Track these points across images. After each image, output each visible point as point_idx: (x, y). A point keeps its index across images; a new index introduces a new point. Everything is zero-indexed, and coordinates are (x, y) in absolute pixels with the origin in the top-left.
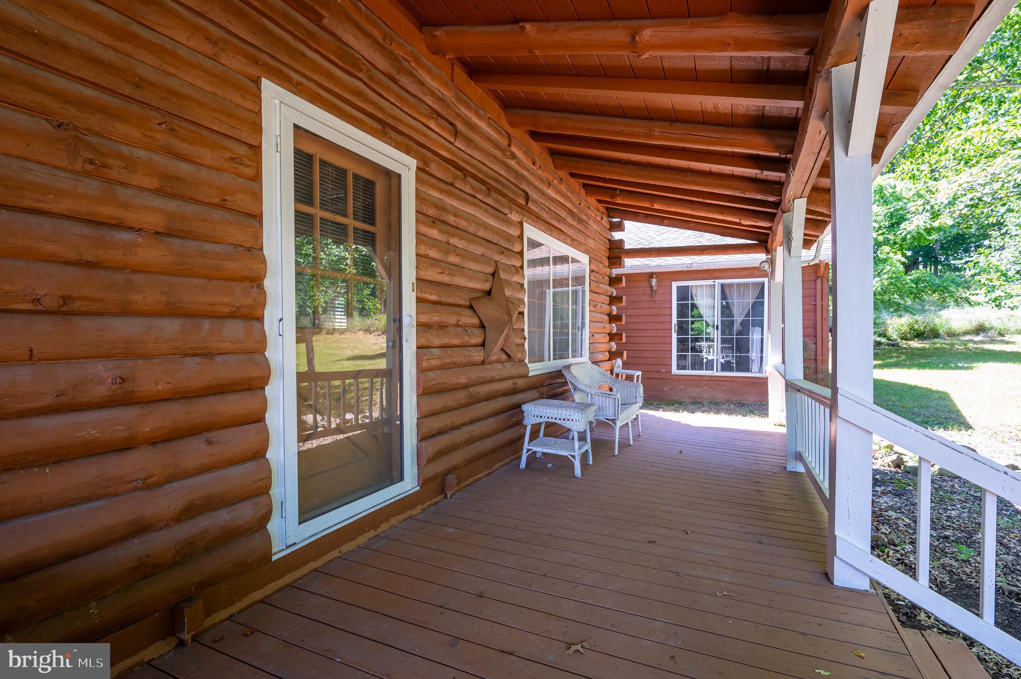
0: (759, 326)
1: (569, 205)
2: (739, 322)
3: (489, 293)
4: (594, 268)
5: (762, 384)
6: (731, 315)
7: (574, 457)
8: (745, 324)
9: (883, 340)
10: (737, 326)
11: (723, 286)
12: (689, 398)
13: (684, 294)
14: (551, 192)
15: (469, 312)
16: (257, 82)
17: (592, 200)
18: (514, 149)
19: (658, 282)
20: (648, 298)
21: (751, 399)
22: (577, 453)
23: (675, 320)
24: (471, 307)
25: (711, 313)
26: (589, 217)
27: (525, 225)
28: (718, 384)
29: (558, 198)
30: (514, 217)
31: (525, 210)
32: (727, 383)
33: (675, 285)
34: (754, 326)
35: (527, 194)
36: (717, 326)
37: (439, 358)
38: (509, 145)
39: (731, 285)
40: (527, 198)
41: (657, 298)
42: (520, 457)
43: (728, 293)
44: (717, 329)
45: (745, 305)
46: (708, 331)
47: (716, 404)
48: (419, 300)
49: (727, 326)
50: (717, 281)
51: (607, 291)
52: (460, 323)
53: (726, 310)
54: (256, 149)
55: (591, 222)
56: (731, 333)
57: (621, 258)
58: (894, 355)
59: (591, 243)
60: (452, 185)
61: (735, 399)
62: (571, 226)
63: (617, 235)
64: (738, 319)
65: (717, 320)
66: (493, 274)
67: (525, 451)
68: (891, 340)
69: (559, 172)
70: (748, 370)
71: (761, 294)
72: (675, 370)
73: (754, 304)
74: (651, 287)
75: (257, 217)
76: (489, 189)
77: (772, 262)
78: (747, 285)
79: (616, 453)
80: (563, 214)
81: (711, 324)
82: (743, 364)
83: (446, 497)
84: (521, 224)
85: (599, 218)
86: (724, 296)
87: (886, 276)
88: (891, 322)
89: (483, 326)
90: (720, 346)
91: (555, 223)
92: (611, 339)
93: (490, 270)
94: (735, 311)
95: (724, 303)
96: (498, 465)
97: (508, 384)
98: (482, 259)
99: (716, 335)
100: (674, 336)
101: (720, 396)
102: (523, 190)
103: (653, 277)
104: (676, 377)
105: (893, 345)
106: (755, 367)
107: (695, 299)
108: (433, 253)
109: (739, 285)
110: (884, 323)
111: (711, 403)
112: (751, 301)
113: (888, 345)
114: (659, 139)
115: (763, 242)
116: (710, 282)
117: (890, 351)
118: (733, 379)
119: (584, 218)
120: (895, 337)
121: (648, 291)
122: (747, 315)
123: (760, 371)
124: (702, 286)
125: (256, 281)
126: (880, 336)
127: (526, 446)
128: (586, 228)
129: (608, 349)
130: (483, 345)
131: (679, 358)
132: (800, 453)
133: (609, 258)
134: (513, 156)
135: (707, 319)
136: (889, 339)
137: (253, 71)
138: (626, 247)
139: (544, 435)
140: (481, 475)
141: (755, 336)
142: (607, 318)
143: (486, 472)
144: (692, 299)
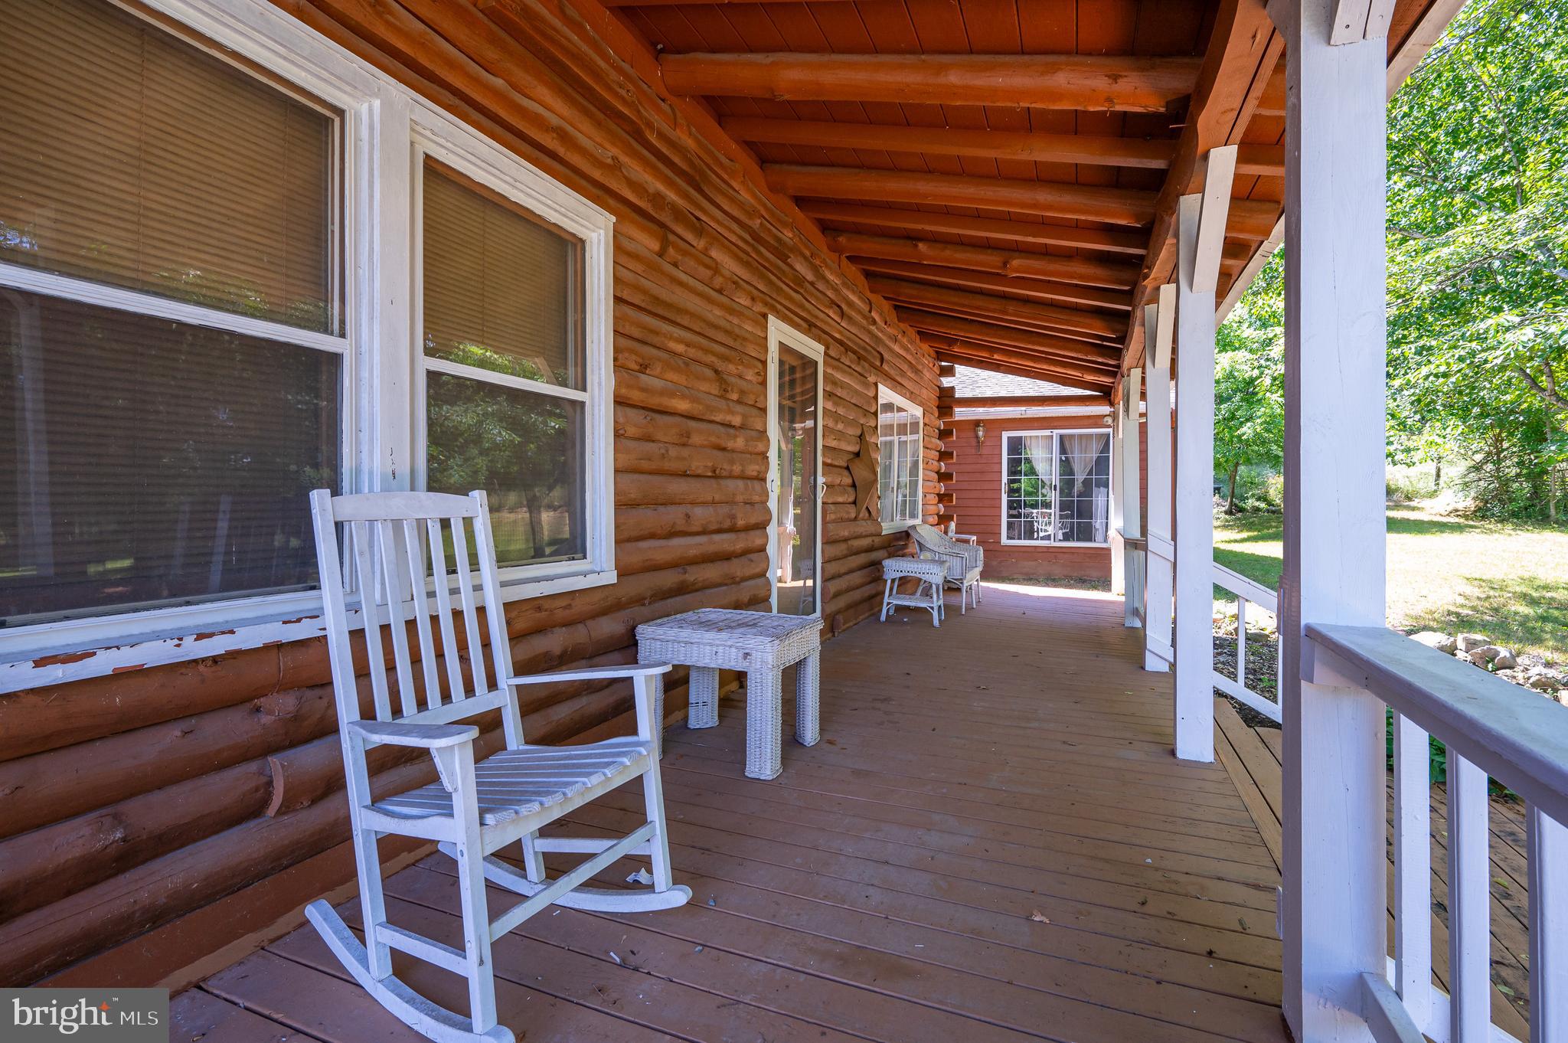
0: (1104, 487)
1: (909, 357)
2: (1080, 481)
3: (857, 454)
4: (927, 422)
5: (1104, 555)
6: (1072, 473)
7: (932, 608)
8: (1087, 483)
9: (1263, 505)
10: (1078, 486)
11: (1062, 437)
12: (1022, 573)
13: (1016, 446)
14: (896, 348)
15: (846, 473)
16: (765, 316)
17: (925, 347)
18: (873, 314)
19: (986, 432)
20: (973, 451)
21: (1094, 574)
22: (935, 606)
23: (1005, 478)
24: (848, 468)
25: (1048, 468)
26: (923, 364)
27: (880, 386)
28: (1056, 557)
29: (902, 352)
30: (872, 379)
31: (879, 370)
32: (1066, 556)
33: (1005, 435)
34: (1098, 486)
35: (881, 355)
36: (1055, 486)
37: (834, 513)
38: (870, 312)
39: (1072, 436)
40: (882, 360)
41: (984, 451)
42: (881, 610)
43: (1067, 446)
44: (1055, 490)
45: (1087, 460)
46: (1044, 491)
47: (1054, 580)
49: (1067, 485)
50: (1056, 431)
51: (937, 445)
52: (842, 483)
53: (1066, 467)
54: (765, 363)
55: (925, 372)
56: (1070, 495)
57: (951, 408)
58: (1274, 524)
59: (925, 393)
60: (838, 360)
61: (1075, 574)
62: (910, 379)
63: (946, 382)
64: (1080, 477)
65: (1055, 479)
66: (860, 437)
67: (885, 604)
68: (1273, 505)
69: (901, 325)
70: (1090, 539)
71: (1106, 448)
72: (1004, 540)
73: (1098, 460)
74: (977, 437)
75: (766, 410)
76: (859, 358)
77: (1114, 416)
78: (1091, 435)
79: (964, 613)
80: (905, 367)
81: (1048, 483)
82: (1087, 533)
83: (834, 636)
84: (876, 385)
85: (931, 365)
86: (1063, 450)
87: (1259, 421)
88: (1274, 482)
89: (854, 485)
90: (1058, 513)
91: (899, 379)
92: (940, 501)
93: (859, 432)
94: (1076, 467)
95: (1064, 459)
96: (861, 617)
97: (871, 541)
98: (853, 423)
99: (1054, 497)
100: (1005, 498)
101: (1057, 571)
102: (878, 352)
103: (979, 426)
104: (1005, 549)
105: (1274, 512)
106: (1099, 536)
107: (1029, 453)
109: (1081, 436)
110: (1263, 483)
111: (1047, 579)
112: (1095, 456)
113: (1268, 511)
114: (1011, 316)
115: (1106, 395)
116: (1047, 433)
117: (1269, 520)
118: (1073, 551)
119: (920, 367)
120: (1278, 501)
121: (974, 442)
122: (1090, 473)
123: (1106, 541)
124: (1037, 437)
125: (765, 454)
126: (1258, 499)
127: (886, 600)
128: (922, 378)
129: (936, 512)
130: (854, 503)
131: (1010, 525)
132: (1137, 609)
133: (938, 407)
134: (874, 322)
135: (1044, 478)
136: (1270, 504)
137: (765, 310)
138: (957, 396)
139: (897, 593)
140: (851, 624)
141: (1098, 499)
142: (936, 476)
143: (854, 622)
144: (1026, 454)
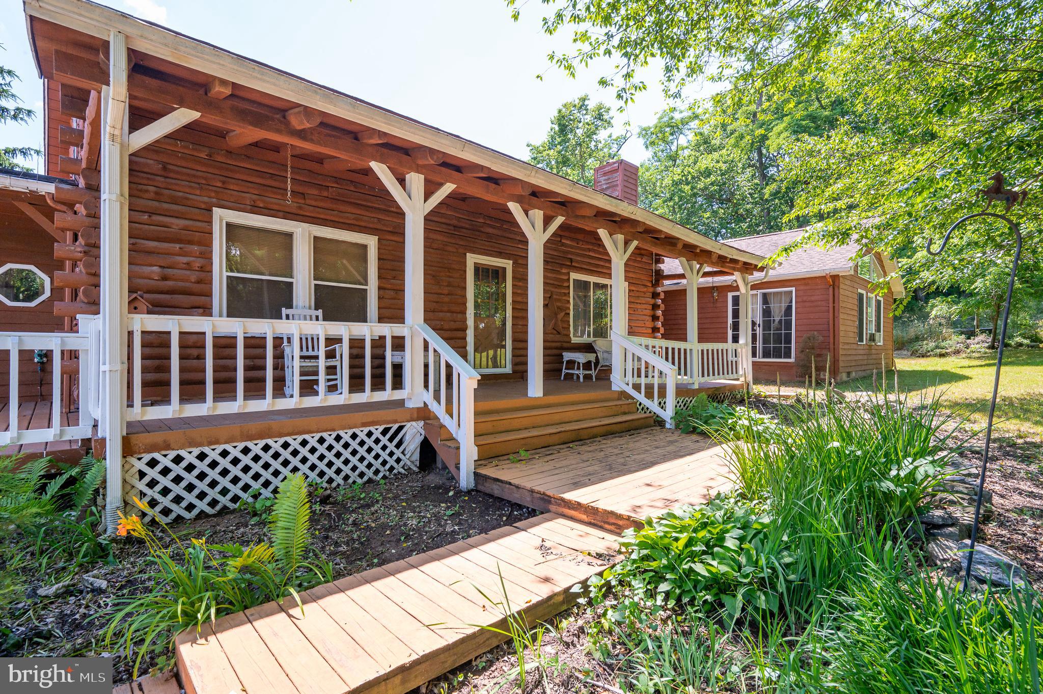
2: (777, 321)
5: (790, 367)
6: (771, 316)
8: (781, 322)
10: (775, 324)
11: (764, 294)
13: (737, 301)
14: (591, 254)
16: (465, 254)
19: (719, 293)
20: (712, 305)
23: (730, 321)
27: (571, 273)
28: (760, 368)
30: (563, 271)
31: (571, 266)
32: (766, 367)
33: (730, 295)
34: (786, 323)
35: (571, 259)
36: (759, 325)
39: (770, 294)
40: (571, 261)
41: (718, 305)
43: (768, 299)
45: (780, 307)
48: (513, 309)
49: (767, 323)
50: (760, 291)
51: (649, 302)
53: (767, 312)
54: (465, 271)
56: (769, 330)
64: (776, 318)
65: (759, 320)
73: (787, 308)
74: (713, 297)
75: (465, 288)
78: (781, 293)
81: (756, 323)
84: (568, 273)
86: (765, 302)
90: (761, 341)
94: (774, 312)
95: (765, 308)
97: (558, 344)
99: (758, 331)
100: (730, 333)
101: (761, 376)
102: (567, 258)
103: (714, 290)
108: (519, 291)
109: (775, 293)
112: (785, 305)
116: (755, 292)
118: (770, 364)
121: (712, 300)
122: (782, 316)
125: (465, 304)
133: (651, 281)
137: (464, 251)
138: (664, 274)
142: (649, 318)
